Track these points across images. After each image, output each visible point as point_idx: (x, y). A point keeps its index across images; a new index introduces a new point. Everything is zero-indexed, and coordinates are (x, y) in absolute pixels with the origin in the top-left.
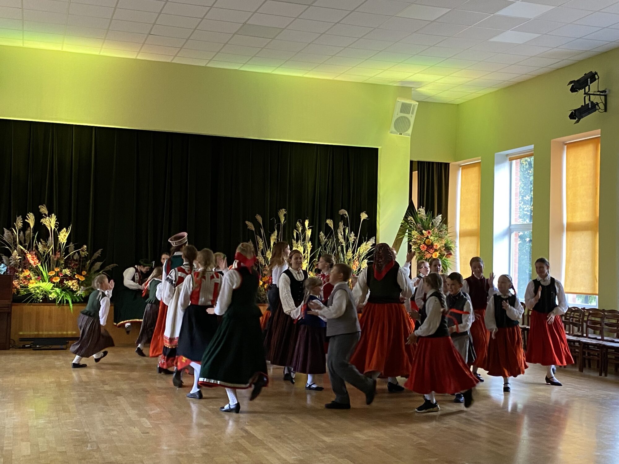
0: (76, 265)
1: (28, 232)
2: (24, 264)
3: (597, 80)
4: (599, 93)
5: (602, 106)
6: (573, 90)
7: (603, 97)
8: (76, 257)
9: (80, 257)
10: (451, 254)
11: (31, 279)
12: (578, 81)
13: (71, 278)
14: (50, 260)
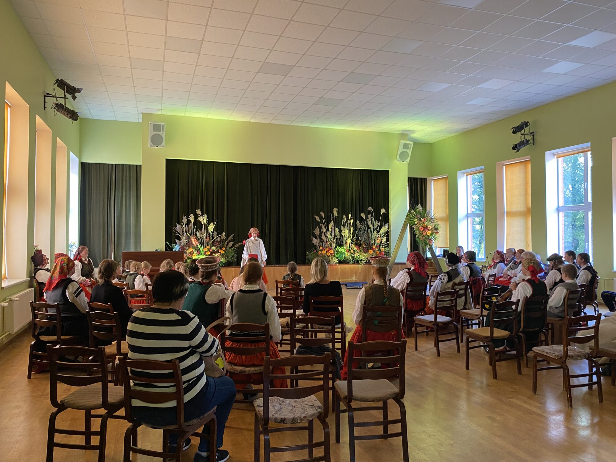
0: (219, 244)
1: (190, 226)
2: (189, 244)
3: (528, 126)
4: (529, 134)
5: (531, 141)
6: (514, 132)
7: (532, 136)
8: (219, 239)
9: (221, 240)
10: (438, 232)
11: (193, 253)
12: (518, 127)
13: (217, 252)
14: (203, 242)
